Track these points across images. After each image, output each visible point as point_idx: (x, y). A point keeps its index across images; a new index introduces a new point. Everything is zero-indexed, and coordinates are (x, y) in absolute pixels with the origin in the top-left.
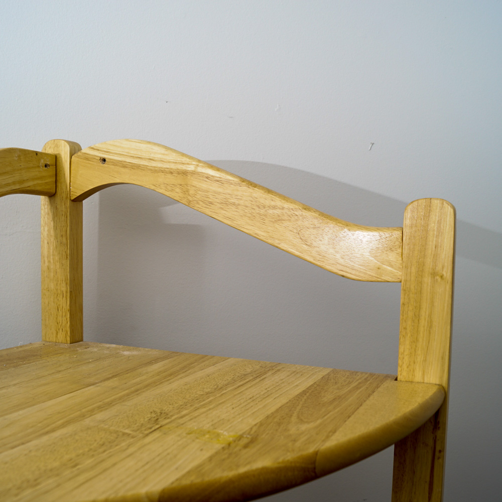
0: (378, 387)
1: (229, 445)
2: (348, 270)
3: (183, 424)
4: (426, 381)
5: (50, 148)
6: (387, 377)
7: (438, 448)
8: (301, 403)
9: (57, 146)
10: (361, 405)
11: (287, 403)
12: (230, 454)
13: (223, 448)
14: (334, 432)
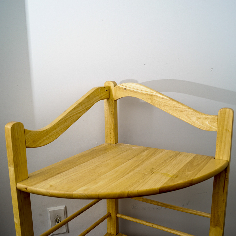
0: (209, 161)
1: (172, 177)
2: (202, 127)
3: (159, 172)
4: (223, 159)
5: (107, 84)
6: (212, 157)
7: (226, 178)
8: (188, 166)
9: (109, 83)
10: (204, 167)
11: (184, 166)
12: (173, 179)
13: (171, 178)
14: (197, 174)
